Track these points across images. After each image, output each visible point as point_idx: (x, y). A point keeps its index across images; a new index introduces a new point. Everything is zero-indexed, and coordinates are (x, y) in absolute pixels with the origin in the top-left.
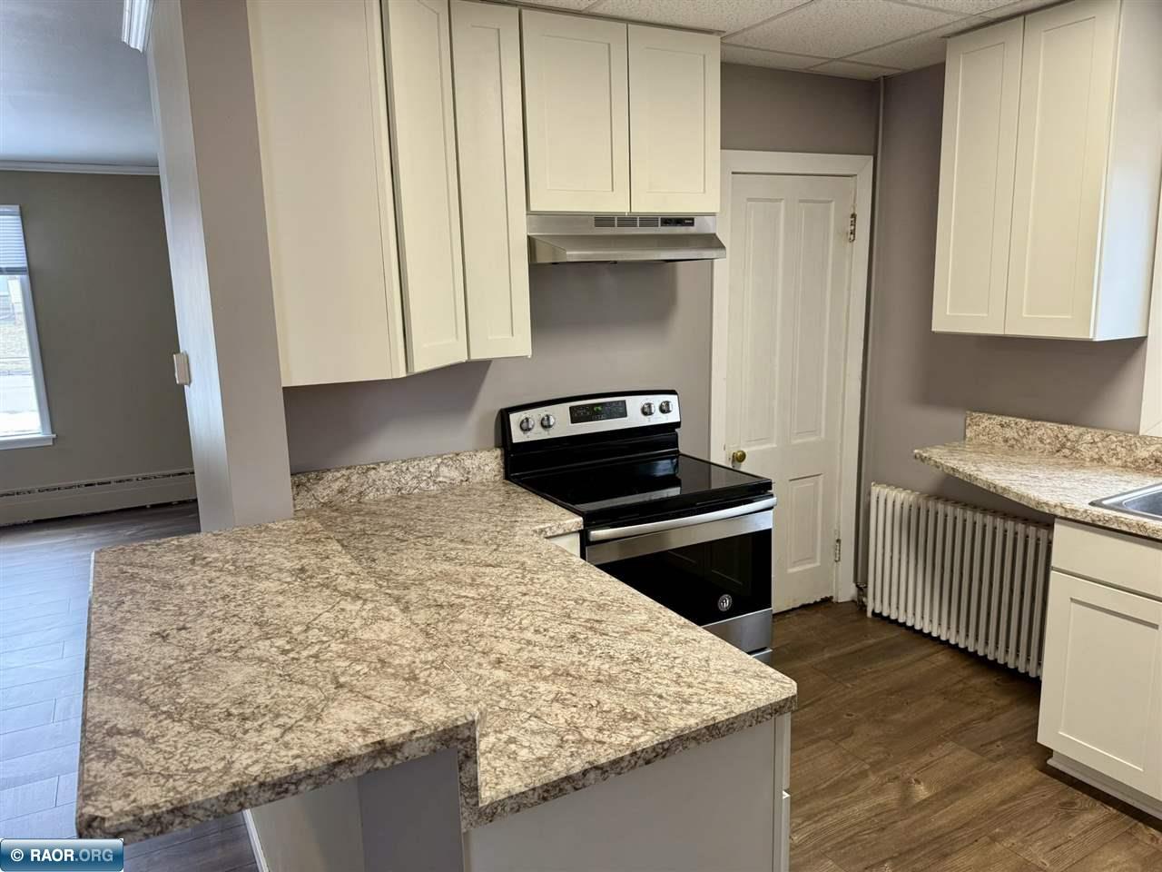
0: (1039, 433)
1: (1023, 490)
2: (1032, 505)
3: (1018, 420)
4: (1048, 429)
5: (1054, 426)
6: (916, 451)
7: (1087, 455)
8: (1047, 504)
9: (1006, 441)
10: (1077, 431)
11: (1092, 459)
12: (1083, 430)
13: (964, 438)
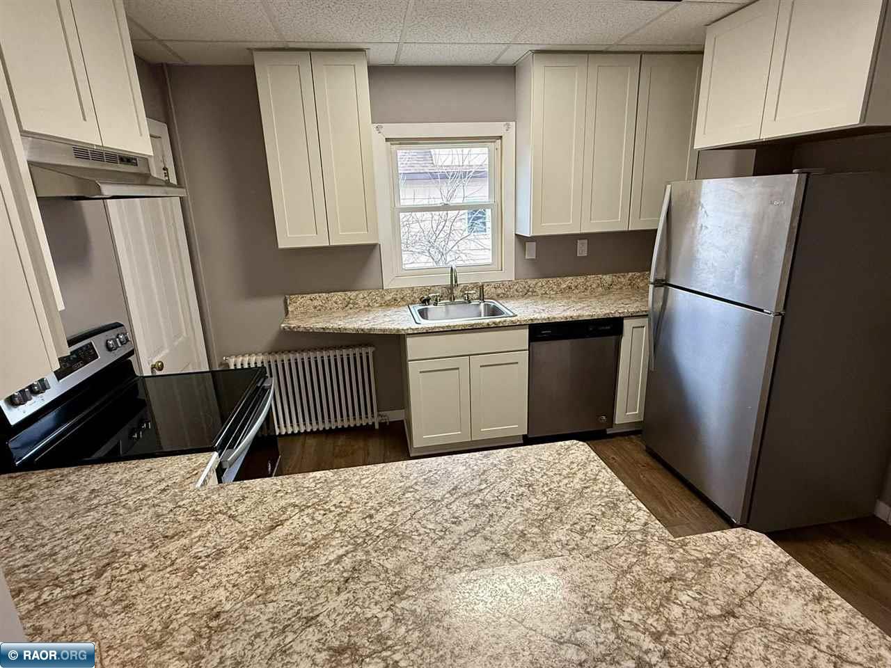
0: (334, 299)
1: (383, 327)
2: (394, 332)
3: (320, 294)
4: (338, 296)
5: (342, 293)
6: (283, 325)
7: (362, 305)
8: (403, 329)
9: (315, 308)
10: (354, 294)
11: (365, 306)
12: (357, 292)
13: (287, 312)
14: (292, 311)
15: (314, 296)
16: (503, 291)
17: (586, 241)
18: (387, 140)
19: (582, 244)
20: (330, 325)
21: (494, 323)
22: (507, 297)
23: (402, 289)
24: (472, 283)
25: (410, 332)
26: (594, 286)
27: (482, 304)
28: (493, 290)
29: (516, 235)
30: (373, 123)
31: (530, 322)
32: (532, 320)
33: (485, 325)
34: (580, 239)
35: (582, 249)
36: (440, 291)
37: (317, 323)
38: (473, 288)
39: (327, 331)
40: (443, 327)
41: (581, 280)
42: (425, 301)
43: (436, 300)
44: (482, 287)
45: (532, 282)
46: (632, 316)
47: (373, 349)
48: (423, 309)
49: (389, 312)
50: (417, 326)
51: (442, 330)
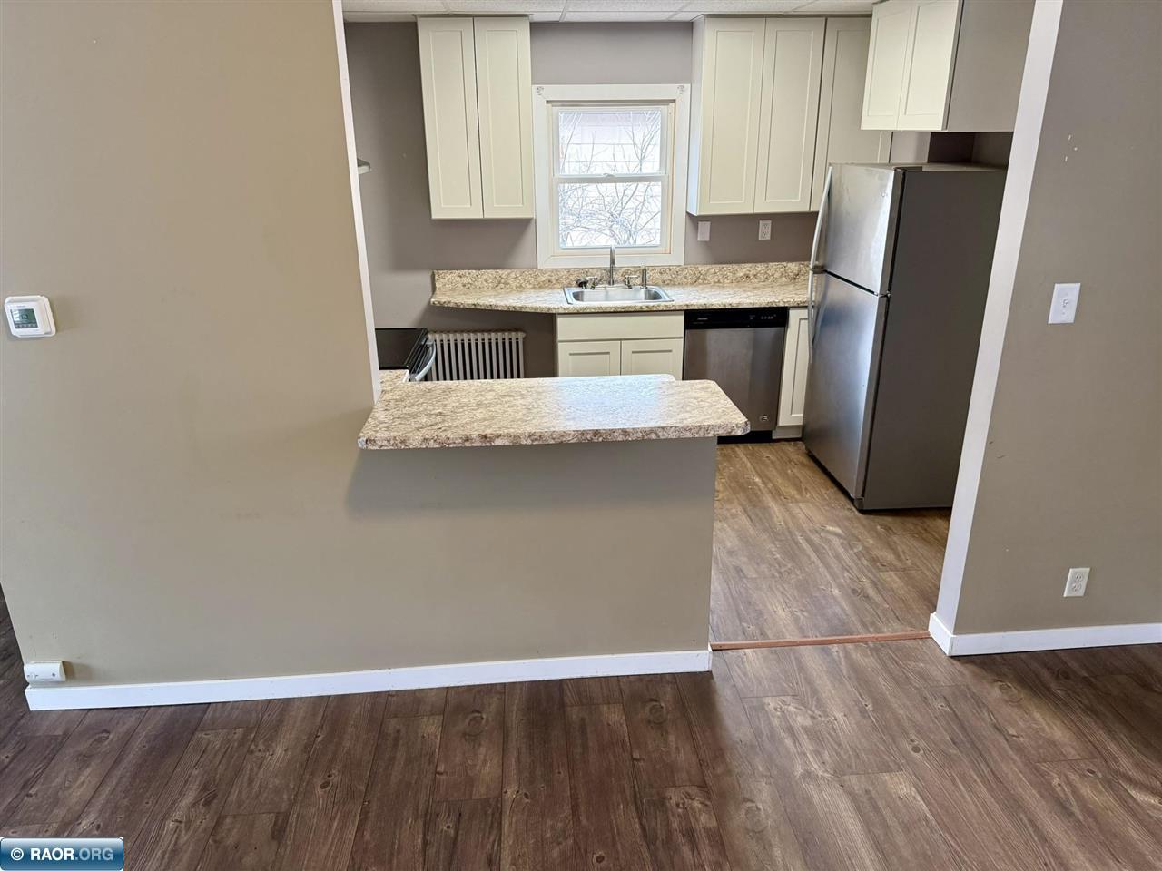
0: (484, 277)
1: (534, 305)
2: (545, 311)
3: (470, 271)
4: (489, 274)
5: (493, 272)
6: (433, 300)
7: (514, 285)
8: (554, 308)
9: (464, 285)
10: (506, 272)
11: (517, 287)
12: (509, 271)
13: (434, 288)
14: (440, 289)
15: (462, 272)
16: (670, 278)
17: (769, 222)
18: (548, 102)
19: (765, 225)
20: (481, 302)
21: (647, 307)
22: (674, 284)
23: (557, 270)
24: (635, 267)
25: (561, 311)
26: (777, 275)
27: (643, 291)
28: (658, 275)
29: (687, 213)
30: (533, 83)
31: (685, 308)
32: (687, 305)
33: (638, 309)
34: (763, 220)
35: (765, 231)
36: (599, 273)
37: (467, 300)
38: (635, 273)
39: (479, 307)
40: (594, 308)
41: (761, 267)
42: (582, 284)
43: (594, 284)
44: (644, 272)
45: (703, 268)
46: (798, 307)
47: (524, 335)
48: (578, 293)
49: (543, 293)
50: (569, 306)
51: (593, 311)
